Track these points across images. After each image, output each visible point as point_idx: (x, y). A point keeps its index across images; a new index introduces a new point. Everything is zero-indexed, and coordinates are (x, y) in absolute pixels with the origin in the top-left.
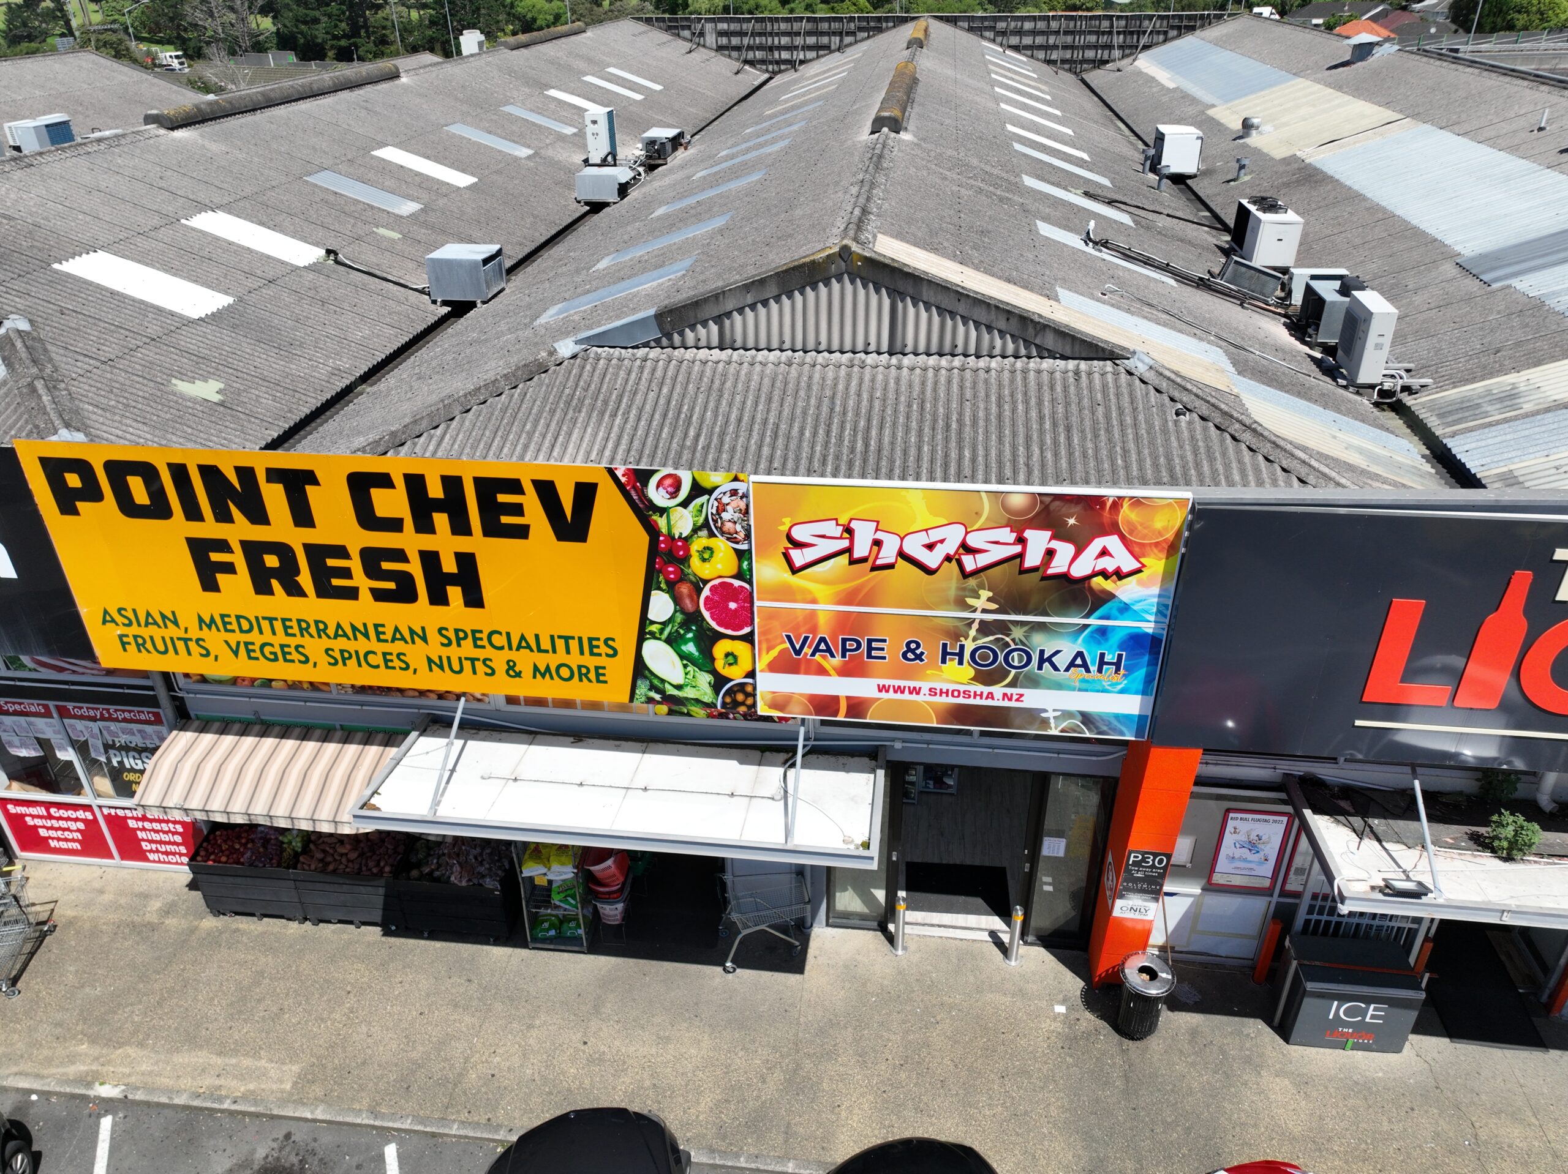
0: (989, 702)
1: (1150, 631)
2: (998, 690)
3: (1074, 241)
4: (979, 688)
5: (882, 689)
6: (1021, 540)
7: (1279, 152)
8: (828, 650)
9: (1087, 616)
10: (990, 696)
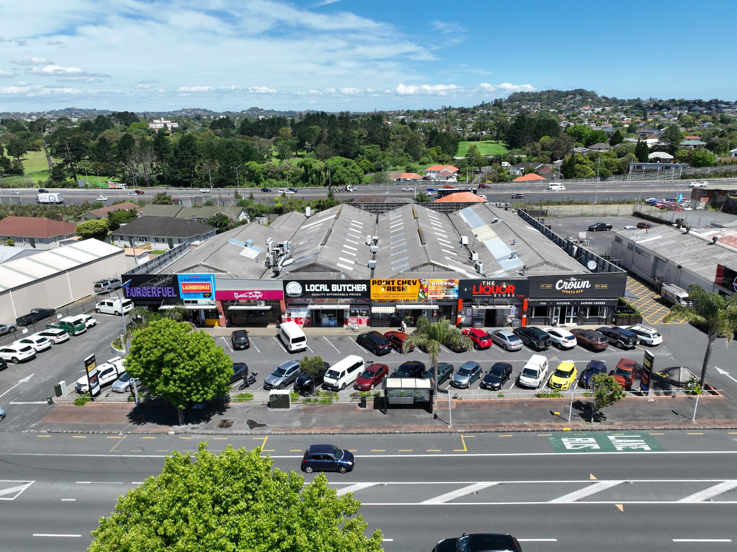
1: (458, 290)
2: (447, 295)
3: (449, 259)
5: (438, 296)
6: (448, 283)
7: (480, 241)
8: (434, 293)
9: (453, 289)
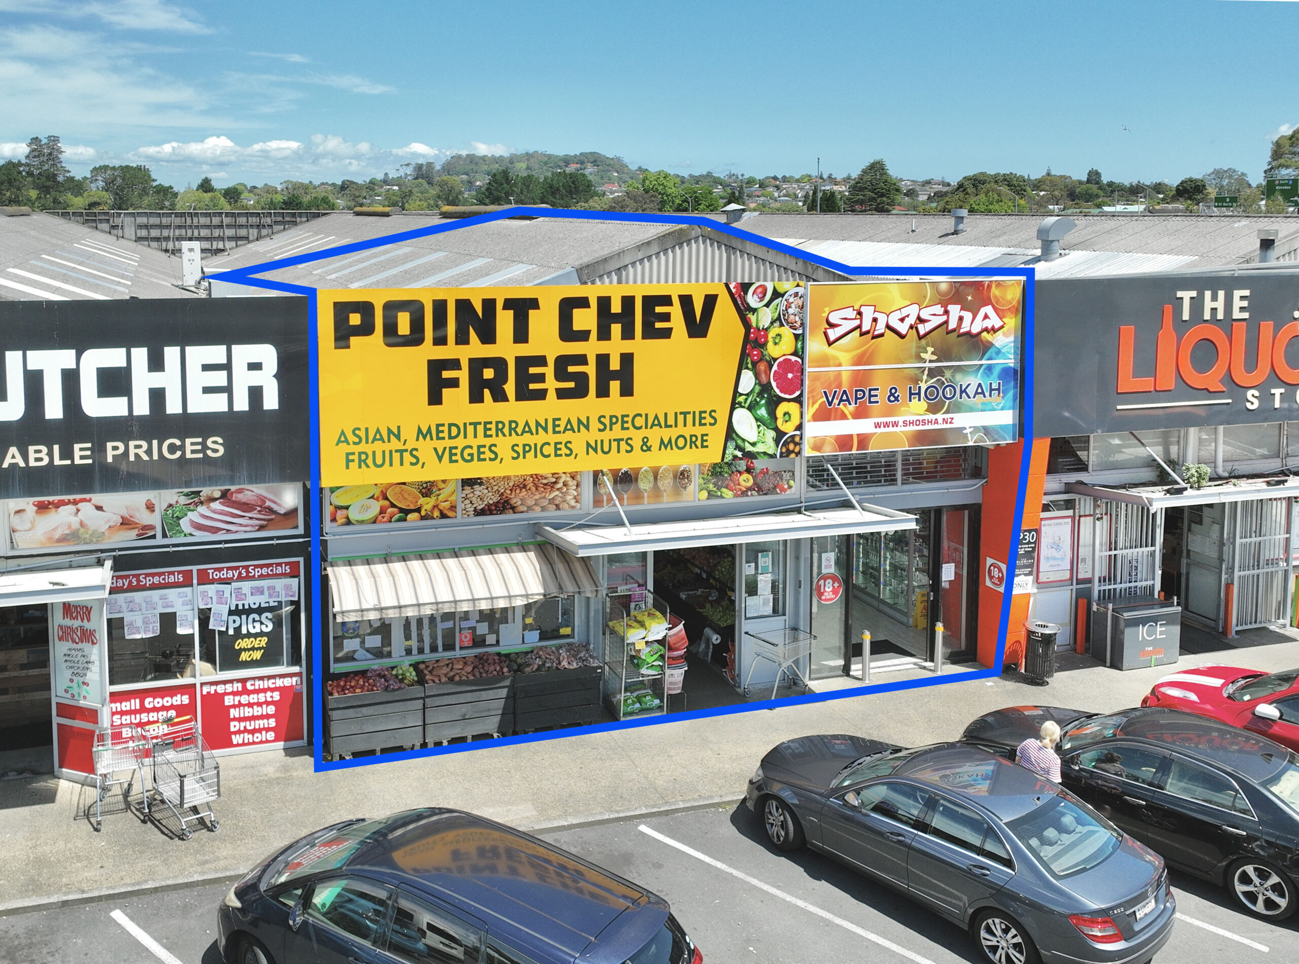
0: (936, 427)
1: (1012, 365)
2: (940, 416)
4: (931, 417)
5: (877, 425)
6: (946, 312)
8: (848, 400)
9: (981, 359)
10: (936, 422)
